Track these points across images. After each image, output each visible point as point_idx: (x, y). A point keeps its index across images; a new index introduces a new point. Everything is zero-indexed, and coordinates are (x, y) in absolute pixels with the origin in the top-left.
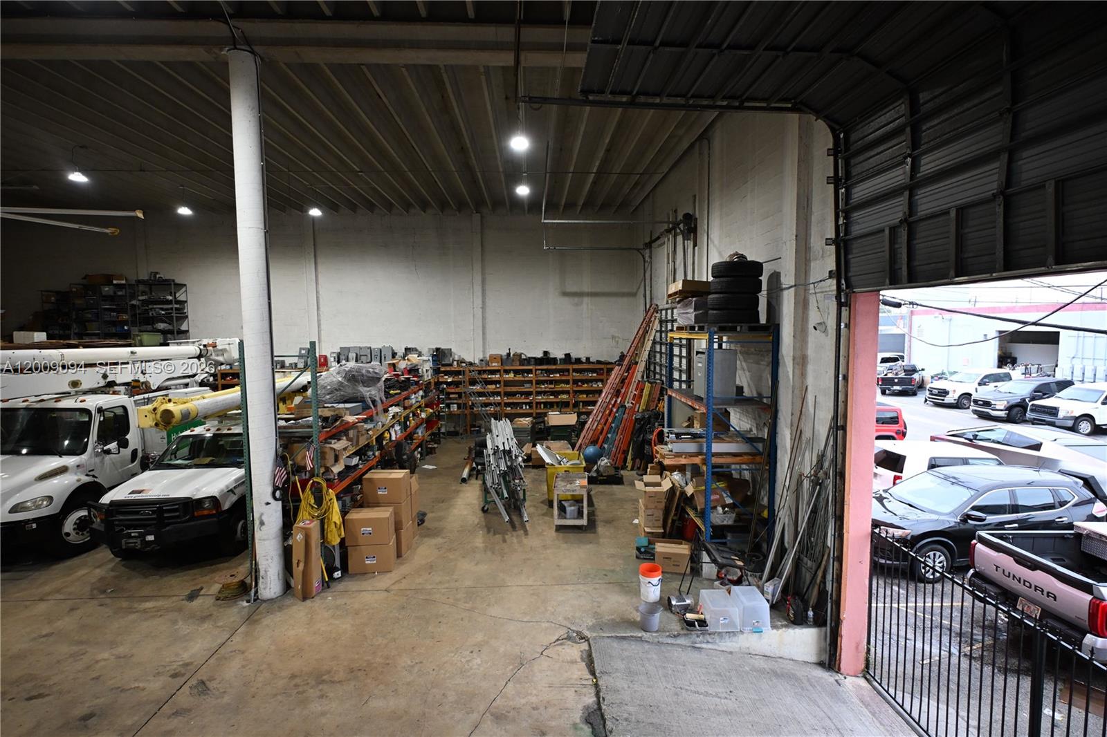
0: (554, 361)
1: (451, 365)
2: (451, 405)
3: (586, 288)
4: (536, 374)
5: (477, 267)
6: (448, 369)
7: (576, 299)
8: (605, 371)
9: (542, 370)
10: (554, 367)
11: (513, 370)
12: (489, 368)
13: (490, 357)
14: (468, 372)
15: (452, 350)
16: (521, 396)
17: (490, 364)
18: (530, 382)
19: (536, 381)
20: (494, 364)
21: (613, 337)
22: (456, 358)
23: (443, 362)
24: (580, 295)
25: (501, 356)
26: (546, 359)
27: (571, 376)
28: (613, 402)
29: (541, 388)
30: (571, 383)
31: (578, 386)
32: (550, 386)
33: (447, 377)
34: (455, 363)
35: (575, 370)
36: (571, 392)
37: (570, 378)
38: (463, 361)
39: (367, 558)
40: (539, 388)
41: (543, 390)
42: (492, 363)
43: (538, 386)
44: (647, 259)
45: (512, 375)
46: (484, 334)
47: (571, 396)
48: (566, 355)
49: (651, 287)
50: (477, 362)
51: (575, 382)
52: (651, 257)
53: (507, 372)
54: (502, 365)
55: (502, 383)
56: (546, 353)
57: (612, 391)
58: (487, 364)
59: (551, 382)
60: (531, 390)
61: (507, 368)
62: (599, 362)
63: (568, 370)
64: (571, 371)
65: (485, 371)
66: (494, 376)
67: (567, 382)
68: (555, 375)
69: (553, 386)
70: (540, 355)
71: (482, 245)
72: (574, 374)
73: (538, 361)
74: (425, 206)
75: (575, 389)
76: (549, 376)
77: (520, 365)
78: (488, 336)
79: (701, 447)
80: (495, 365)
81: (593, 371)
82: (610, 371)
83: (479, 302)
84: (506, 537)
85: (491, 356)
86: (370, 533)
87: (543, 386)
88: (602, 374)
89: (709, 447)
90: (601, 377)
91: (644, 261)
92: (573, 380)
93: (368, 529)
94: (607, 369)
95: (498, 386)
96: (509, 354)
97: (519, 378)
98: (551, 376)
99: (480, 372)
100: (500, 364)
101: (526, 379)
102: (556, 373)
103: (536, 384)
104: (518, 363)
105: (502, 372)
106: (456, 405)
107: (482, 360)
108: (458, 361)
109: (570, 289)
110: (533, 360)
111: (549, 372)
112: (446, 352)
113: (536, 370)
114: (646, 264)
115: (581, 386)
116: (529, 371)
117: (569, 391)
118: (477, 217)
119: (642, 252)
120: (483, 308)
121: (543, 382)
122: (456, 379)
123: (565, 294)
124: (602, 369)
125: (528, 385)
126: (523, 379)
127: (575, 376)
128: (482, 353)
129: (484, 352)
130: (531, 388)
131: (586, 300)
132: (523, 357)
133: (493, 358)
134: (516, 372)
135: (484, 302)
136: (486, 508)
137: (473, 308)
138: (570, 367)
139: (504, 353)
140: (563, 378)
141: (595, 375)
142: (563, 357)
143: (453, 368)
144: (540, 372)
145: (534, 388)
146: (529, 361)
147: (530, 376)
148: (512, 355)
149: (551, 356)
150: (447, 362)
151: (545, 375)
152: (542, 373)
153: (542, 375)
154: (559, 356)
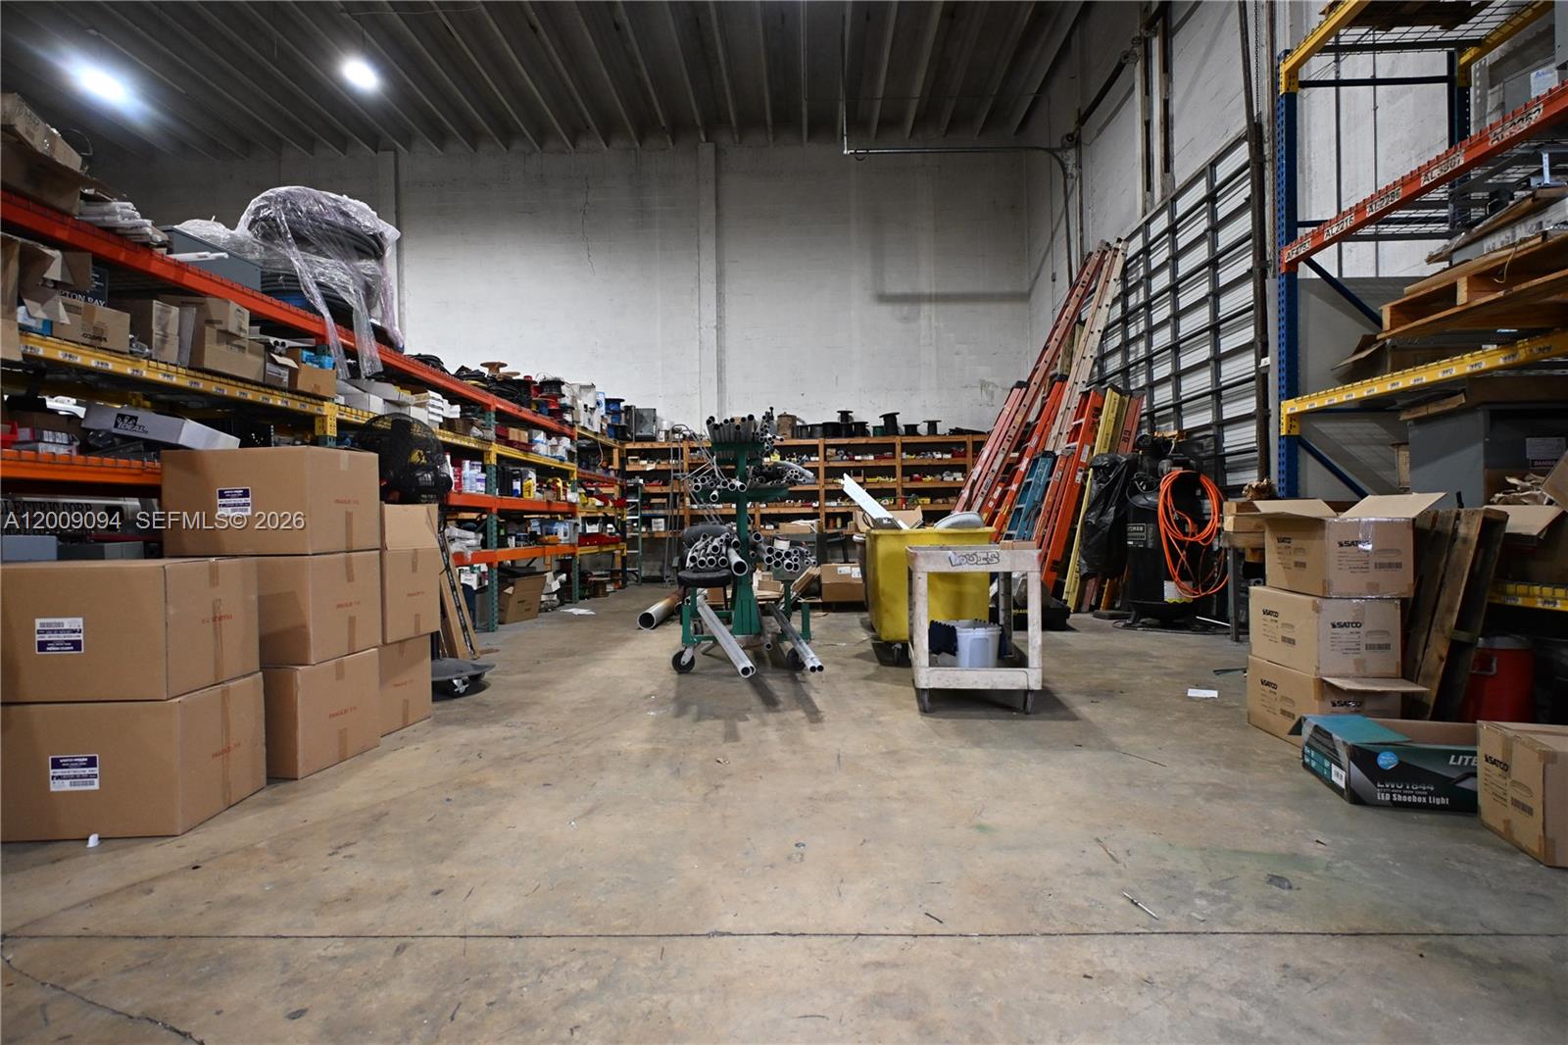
0: (861, 429)
1: (653, 439)
2: (653, 520)
3: (926, 286)
4: (825, 456)
5: (709, 244)
6: (647, 445)
7: (906, 309)
8: (970, 447)
9: (838, 447)
10: (863, 441)
14: (686, 451)
15: (658, 413)
16: (796, 501)
19: (826, 469)
21: (983, 385)
22: (666, 426)
23: (638, 434)
24: (915, 299)
26: (846, 426)
27: (898, 459)
28: (996, 495)
30: (899, 471)
31: (912, 480)
33: (644, 462)
34: (662, 435)
35: (905, 448)
36: (899, 491)
37: (897, 463)
38: (677, 432)
39: (56, 764)
40: (833, 483)
43: (830, 480)
44: (1071, 170)
45: (776, 458)
46: (720, 380)
48: (886, 417)
49: (1082, 229)
51: (908, 471)
52: (1079, 165)
56: (845, 415)
60: (816, 487)
62: (957, 432)
63: (892, 447)
64: (898, 448)
67: (889, 472)
68: (866, 458)
70: (835, 418)
71: (718, 207)
72: (904, 455)
73: (829, 429)
74: (609, 129)
76: (853, 460)
77: (793, 437)
78: (729, 385)
81: (943, 447)
82: (978, 447)
83: (710, 315)
84: (741, 725)
86: (76, 645)
88: (964, 455)
90: (960, 461)
91: (1065, 175)
92: (904, 467)
93: (68, 623)
94: (974, 443)
96: (769, 417)
98: (857, 458)
102: (867, 454)
103: (826, 476)
104: (789, 433)
106: (662, 520)
108: (667, 432)
109: (896, 286)
110: (818, 428)
111: (852, 450)
112: (645, 414)
113: (826, 447)
114: (1070, 182)
115: (920, 480)
116: (813, 450)
117: (895, 489)
118: (707, 151)
119: (1059, 154)
120: (720, 328)
122: (663, 465)
123: (883, 298)
124: (964, 444)
127: (906, 460)
130: (815, 484)
131: (926, 309)
132: (799, 423)
134: (785, 452)
135: (720, 318)
137: (700, 328)
138: (897, 440)
139: (760, 416)
140: (883, 463)
141: (949, 456)
142: (881, 422)
143: (656, 446)
144: (834, 451)
145: (822, 483)
146: (810, 431)
147: (812, 459)
148: (776, 418)
149: (855, 421)
150: (645, 433)
151: (845, 457)
152: (837, 454)
153: (839, 458)
154: (874, 421)
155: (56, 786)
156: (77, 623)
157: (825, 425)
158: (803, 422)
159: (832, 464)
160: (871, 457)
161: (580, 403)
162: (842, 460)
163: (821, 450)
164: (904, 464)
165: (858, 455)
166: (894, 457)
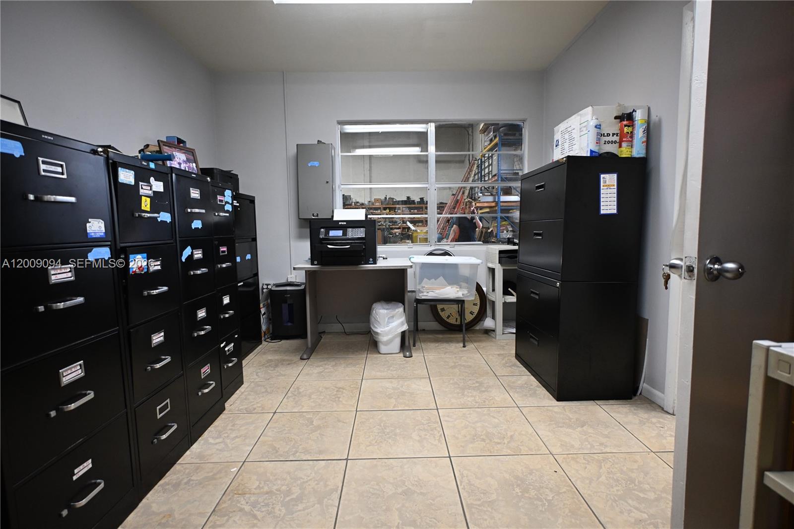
0: (414, 202)
1: (351, 205)
9: (406, 208)
10: (414, 206)
11: (388, 208)
12: (374, 206)
13: (375, 199)
15: (351, 197)
17: (374, 204)
22: (354, 201)
23: (346, 203)
25: (381, 199)
26: (409, 201)
34: (353, 203)
38: (358, 202)
42: (376, 203)
44: (470, 133)
45: (388, 211)
48: (421, 198)
50: (366, 203)
52: (472, 132)
53: (385, 209)
54: (382, 204)
56: (408, 198)
58: (373, 204)
61: (385, 206)
62: (441, 203)
63: (422, 208)
64: (424, 208)
65: (371, 209)
66: (377, 211)
70: (405, 199)
73: (404, 202)
76: (410, 211)
77: (393, 205)
79: (495, 198)
80: (378, 205)
89: (499, 198)
96: (386, 198)
98: (412, 211)
99: (368, 209)
100: (380, 204)
102: (415, 210)
104: (391, 204)
105: (382, 208)
107: (370, 202)
110: (400, 202)
111: (410, 209)
112: (348, 197)
113: (403, 207)
114: (470, 137)
119: (467, 129)
120: (370, 170)
123: (420, 162)
128: (369, 198)
129: (371, 197)
132: (394, 200)
133: (377, 200)
134: (390, 209)
135: (370, 167)
137: (364, 170)
138: (424, 206)
139: (383, 198)
142: (419, 200)
146: (398, 203)
147: (399, 211)
148: (388, 199)
149: (412, 199)
150: (348, 203)
153: (406, 211)
154: (417, 199)
157: (402, 201)
158: (396, 200)
160: (416, 211)
163: (401, 209)
166: (423, 211)
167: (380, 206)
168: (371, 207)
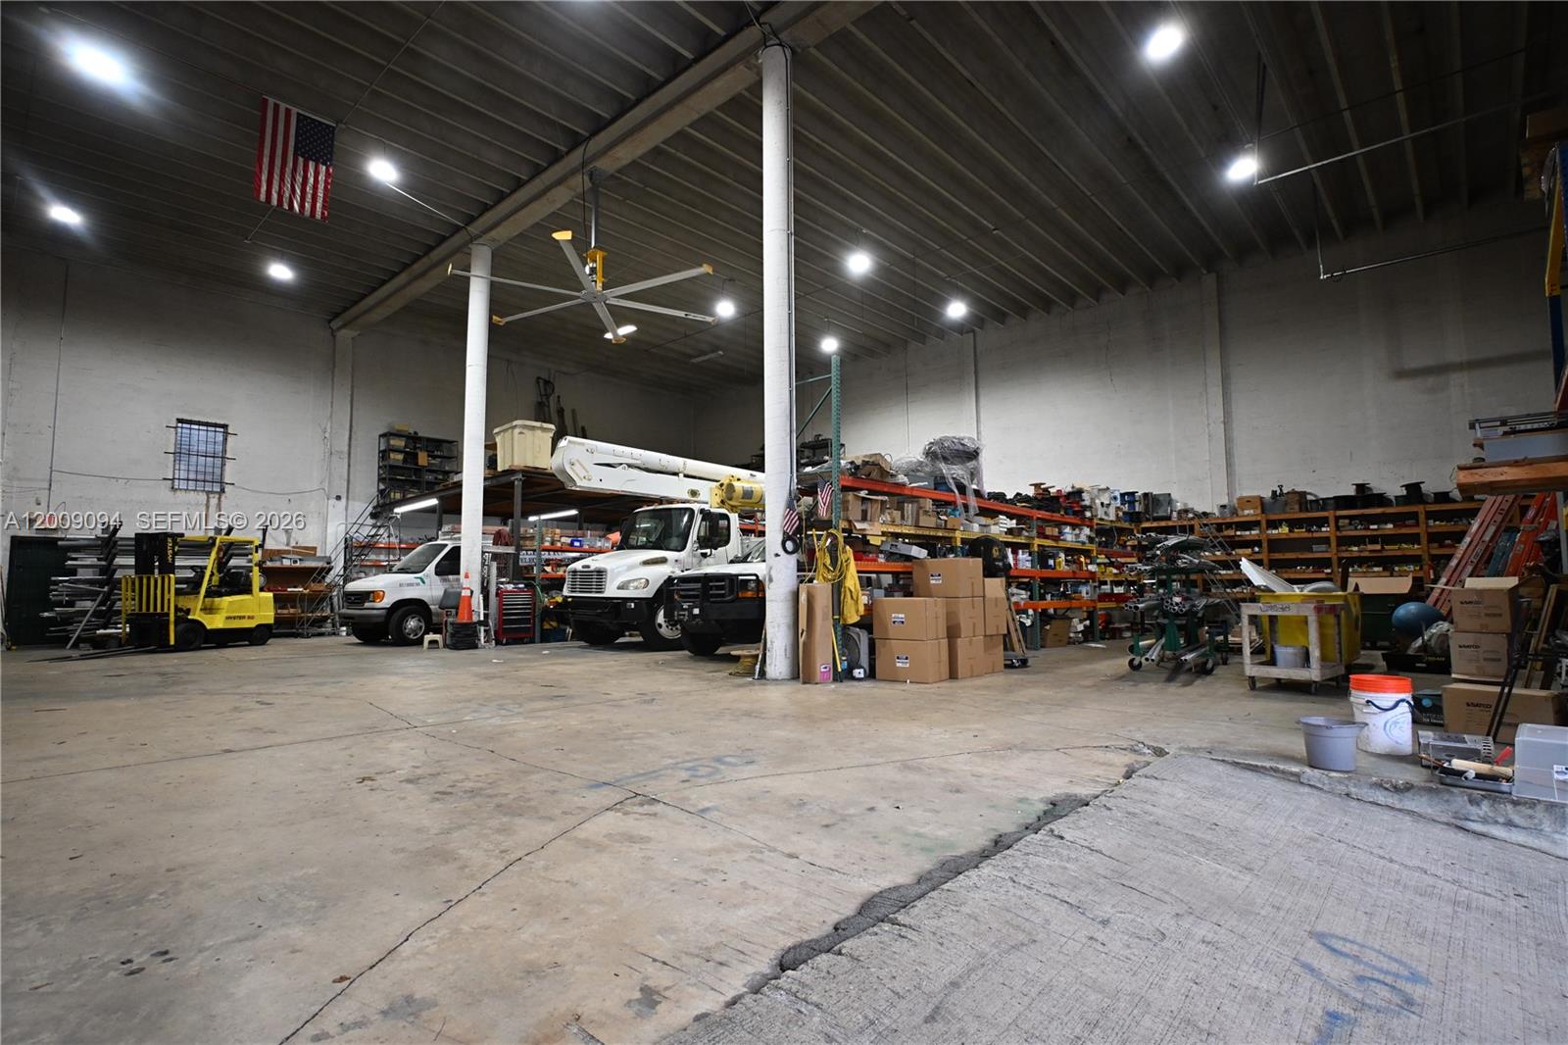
0: (1381, 499)
1: (1169, 518)
3: (1453, 356)
4: (1338, 528)
5: (1214, 355)
6: (1163, 524)
7: (1431, 381)
9: (1351, 518)
10: (1382, 510)
11: (1287, 521)
12: (1236, 520)
14: (1197, 527)
15: (1173, 496)
16: (1308, 567)
17: (1240, 512)
18: (1326, 541)
19: (1338, 538)
20: (1246, 512)
22: (1179, 506)
23: (1155, 515)
24: (1442, 369)
25: (1261, 498)
26: (1364, 496)
27: (1423, 526)
29: (1352, 551)
30: (1424, 539)
31: (1441, 546)
32: (1370, 547)
34: (1175, 514)
35: (1430, 515)
36: (1426, 557)
37: (1420, 530)
38: (1189, 511)
39: (898, 658)
40: (1347, 551)
41: (1356, 555)
42: (1243, 510)
43: (1344, 548)
45: (1284, 530)
46: (1229, 465)
47: (1426, 567)
48: (1407, 487)
50: (1216, 512)
51: (1435, 537)
53: (1273, 524)
54: (1263, 512)
55: (1265, 545)
56: (1361, 488)
57: (1499, 518)
58: (1234, 512)
59: (1373, 540)
60: (1327, 555)
61: (1273, 517)
63: (1415, 515)
64: (1422, 517)
65: (1229, 526)
66: (1248, 533)
67: (1414, 539)
68: (1384, 526)
69: (1378, 547)
70: (1351, 491)
71: (1221, 322)
72: (1431, 522)
73: (1342, 502)
74: (1122, 284)
75: (1434, 552)
76: (1369, 529)
77: (1301, 511)
78: (1238, 469)
80: (1249, 513)
83: (1218, 413)
85: (1240, 499)
86: (903, 622)
87: (1355, 549)
92: (1430, 535)
93: (900, 616)
95: (1257, 549)
96: (1277, 493)
97: (1300, 533)
99: (1219, 527)
100: (1259, 511)
101: (1315, 535)
102: (1384, 523)
103: (1338, 545)
104: (1297, 507)
105: (1264, 524)
107: (1225, 508)
108: (1179, 512)
109: (1415, 359)
110: (1331, 501)
111: (1368, 520)
112: (1161, 498)
113: (1337, 518)
115: (1451, 546)
116: (1324, 521)
117: (1420, 556)
118: (1210, 280)
120: (1227, 422)
121: (1358, 541)
123: (1401, 374)
125: (1323, 547)
126: (1310, 535)
127: (1433, 527)
128: (1227, 497)
129: (1229, 493)
130: (1327, 552)
131: (1456, 378)
132: (1309, 497)
133: (1247, 502)
134: (1293, 524)
135: (1228, 413)
136: (1136, 663)
137: (1208, 424)
138: (1420, 509)
139: (1267, 494)
140: (1404, 531)
142: (1404, 492)
143: (1170, 524)
144: (1347, 521)
145: (1335, 551)
146: (1322, 504)
147: (1324, 529)
148: (1285, 495)
149: (1375, 492)
150: (1161, 513)
151: (1359, 527)
152: (1350, 524)
153: (1352, 527)
154: (1394, 489)
155: (898, 665)
156: (903, 616)
157: (1336, 498)
158: (1315, 496)
159: (1344, 533)
160: (1390, 526)
161: (1098, 502)
162: (1356, 529)
163: (1332, 521)
164: (1430, 530)
165: (1373, 524)
166: (1417, 525)
167: (1259, 519)
168: (1228, 521)
